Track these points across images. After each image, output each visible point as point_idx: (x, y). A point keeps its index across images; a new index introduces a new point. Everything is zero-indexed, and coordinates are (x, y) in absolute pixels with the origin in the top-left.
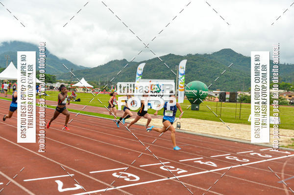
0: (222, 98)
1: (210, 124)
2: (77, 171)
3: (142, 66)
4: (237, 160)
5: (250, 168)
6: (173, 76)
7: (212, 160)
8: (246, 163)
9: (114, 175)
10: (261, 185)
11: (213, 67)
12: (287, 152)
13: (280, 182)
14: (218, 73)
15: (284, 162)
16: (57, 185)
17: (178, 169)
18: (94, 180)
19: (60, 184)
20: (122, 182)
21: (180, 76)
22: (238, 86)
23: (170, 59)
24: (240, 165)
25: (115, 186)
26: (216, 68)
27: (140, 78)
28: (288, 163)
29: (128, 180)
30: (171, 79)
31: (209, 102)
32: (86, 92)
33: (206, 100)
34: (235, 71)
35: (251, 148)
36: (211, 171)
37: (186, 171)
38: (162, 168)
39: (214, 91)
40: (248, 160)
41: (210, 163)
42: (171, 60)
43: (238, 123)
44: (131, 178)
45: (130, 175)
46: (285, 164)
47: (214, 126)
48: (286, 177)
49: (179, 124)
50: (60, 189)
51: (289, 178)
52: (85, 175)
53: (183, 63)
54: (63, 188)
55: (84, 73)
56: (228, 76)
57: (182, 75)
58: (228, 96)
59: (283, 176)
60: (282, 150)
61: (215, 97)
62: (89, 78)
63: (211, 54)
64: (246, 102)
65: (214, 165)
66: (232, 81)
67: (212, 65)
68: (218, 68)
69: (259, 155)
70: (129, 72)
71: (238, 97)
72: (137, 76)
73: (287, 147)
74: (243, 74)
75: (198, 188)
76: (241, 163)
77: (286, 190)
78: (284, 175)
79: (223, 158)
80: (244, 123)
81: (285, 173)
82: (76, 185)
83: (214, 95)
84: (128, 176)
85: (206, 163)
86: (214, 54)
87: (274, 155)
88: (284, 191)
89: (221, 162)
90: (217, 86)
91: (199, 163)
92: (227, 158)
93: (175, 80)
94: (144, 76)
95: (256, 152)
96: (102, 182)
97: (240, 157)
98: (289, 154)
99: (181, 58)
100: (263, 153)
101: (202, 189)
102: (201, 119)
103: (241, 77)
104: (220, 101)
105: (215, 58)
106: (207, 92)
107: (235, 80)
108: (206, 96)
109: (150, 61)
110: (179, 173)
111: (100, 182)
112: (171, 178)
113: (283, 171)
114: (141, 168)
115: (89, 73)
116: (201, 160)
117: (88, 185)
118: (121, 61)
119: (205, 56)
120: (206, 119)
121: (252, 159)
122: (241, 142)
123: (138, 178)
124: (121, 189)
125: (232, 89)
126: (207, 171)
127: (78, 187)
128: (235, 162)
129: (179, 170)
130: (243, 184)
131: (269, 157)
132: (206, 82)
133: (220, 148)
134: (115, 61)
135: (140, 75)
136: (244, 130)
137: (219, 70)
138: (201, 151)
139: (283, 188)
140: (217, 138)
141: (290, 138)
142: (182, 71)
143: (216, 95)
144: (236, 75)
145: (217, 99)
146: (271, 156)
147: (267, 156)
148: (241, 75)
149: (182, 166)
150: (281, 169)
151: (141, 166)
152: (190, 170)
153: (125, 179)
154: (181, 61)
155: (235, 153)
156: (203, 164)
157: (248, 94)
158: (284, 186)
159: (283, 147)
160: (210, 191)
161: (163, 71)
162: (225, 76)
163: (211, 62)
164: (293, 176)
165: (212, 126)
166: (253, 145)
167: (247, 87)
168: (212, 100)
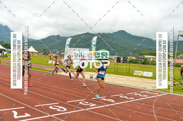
0: (119, 60)
2: (26, 105)
3: (69, 40)
4: (127, 98)
5: (134, 103)
6: (89, 46)
7: (112, 98)
8: (132, 100)
9: (51, 107)
11: (113, 41)
12: (156, 94)
13: (152, 111)
14: (116, 45)
15: (154, 99)
16: (13, 114)
17: (91, 104)
18: (38, 111)
19: (15, 113)
20: (55, 112)
21: (93, 46)
22: (128, 53)
23: (87, 35)
24: (128, 101)
25: (51, 114)
26: (115, 42)
27: (68, 47)
28: (157, 100)
29: (59, 110)
30: (88, 48)
32: (33, 55)
34: (127, 44)
35: (135, 91)
36: (111, 105)
37: (96, 105)
38: (80, 103)
39: (114, 56)
40: (133, 98)
41: (110, 100)
42: (88, 37)
43: (128, 76)
44: (61, 109)
45: (60, 107)
46: (155, 100)
48: (155, 108)
49: (92, 76)
50: (15, 117)
51: (157, 109)
52: (31, 107)
53: (95, 39)
54: (17, 116)
55: (32, 43)
57: (94, 45)
58: (122, 59)
59: (153, 108)
60: (153, 92)
61: (114, 60)
62: (35, 47)
63: (112, 33)
64: (133, 63)
65: (113, 101)
66: (124, 50)
68: (116, 42)
69: (140, 95)
70: (61, 43)
71: (128, 60)
72: (66, 46)
73: (156, 90)
74: (131, 46)
75: (103, 115)
76: (129, 100)
77: (155, 116)
78: (155, 107)
79: (118, 97)
80: (131, 76)
81: (155, 106)
82: (25, 114)
83: (114, 58)
84: (60, 108)
85: (108, 100)
86: (114, 33)
87: (149, 95)
88: (154, 117)
89: (117, 99)
91: (104, 100)
92: (121, 97)
93: (90, 49)
94: (71, 46)
95: (138, 93)
96: (43, 112)
97: (129, 96)
98: (158, 95)
99: (93, 35)
100: (142, 94)
101: (105, 116)
103: (130, 48)
105: (115, 36)
107: (126, 49)
109: (74, 36)
110: (91, 106)
111: (41, 112)
112: (86, 109)
113: (154, 104)
114: (68, 103)
115: (35, 43)
116: (105, 98)
117: (34, 114)
118: (56, 36)
119: (108, 35)
120: (108, 73)
121: (136, 97)
122: (129, 87)
123: (65, 110)
124: (54, 116)
125: (125, 55)
126: (109, 105)
127: (27, 115)
128: (126, 99)
129: (91, 105)
131: (146, 96)
133: (116, 91)
134: (52, 36)
135: (68, 45)
136: (131, 80)
138: (105, 92)
140: (115, 85)
142: (94, 43)
143: (115, 58)
144: (128, 47)
145: (116, 61)
146: (147, 96)
147: (144, 96)
149: (93, 102)
150: (153, 104)
151: (67, 102)
152: (98, 104)
153: (57, 110)
154: (94, 37)
155: (126, 94)
156: (106, 101)
157: (134, 58)
158: (155, 114)
159: (154, 90)
160: (110, 117)
161: (83, 43)
162: (121, 47)
163: (112, 38)
164: (160, 108)
165: (112, 77)
166: (136, 89)
167: (134, 54)
168: (113, 61)
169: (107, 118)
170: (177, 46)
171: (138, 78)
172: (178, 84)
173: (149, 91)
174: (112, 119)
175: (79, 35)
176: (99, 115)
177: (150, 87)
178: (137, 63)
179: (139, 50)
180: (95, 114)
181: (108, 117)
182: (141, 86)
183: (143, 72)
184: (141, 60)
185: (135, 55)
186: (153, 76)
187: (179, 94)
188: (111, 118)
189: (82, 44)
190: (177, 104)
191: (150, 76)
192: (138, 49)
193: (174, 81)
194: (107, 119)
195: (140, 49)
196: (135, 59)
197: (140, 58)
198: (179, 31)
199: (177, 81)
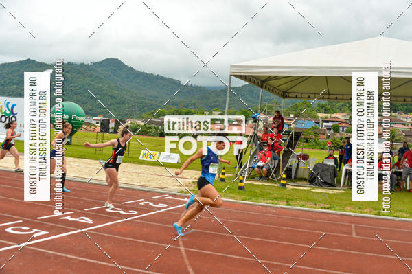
0: (105, 127)
1: (86, 163)
4: (122, 212)
5: (139, 223)
7: (87, 215)
8: (134, 215)
10: (151, 244)
11: (93, 83)
12: (185, 199)
14: (100, 93)
15: (182, 212)
17: (34, 230)
22: (128, 111)
23: (28, 67)
24: (125, 220)
26: (97, 85)
31: (87, 133)
33: (83, 130)
34: (125, 90)
35: (141, 195)
36: (84, 230)
37: (47, 233)
38: (9, 230)
39: (94, 118)
40: (136, 212)
41: (82, 219)
43: (125, 162)
47: (92, 166)
51: (187, 233)
56: (115, 97)
58: (112, 125)
60: (180, 197)
61: (96, 127)
65: (89, 221)
66: (119, 103)
67: (91, 81)
68: (100, 85)
69: (151, 204)
74: (134, 95)
75: (64, 255)
76: (126, 217)
77: (182, 248)
79: (103, 211)
80: (134, 162)
83: (94, 122)
86: (95, 64)
87: (170, 203)
88: (180, 250)
89: (100, 216)
90: (98, 110)
91: (67, 220)
95: (147, 201)
97: (126, 208)
99: (44, 67)
100: (156, 202)
101: (69, 256)
102: (75, 157)
103: (131, 99)
104: (101, 131)
105: (97, 71)
106: (84, 119)
107: (123, 103)
108: (82, 124)
110: (35, 235)
112: (22, 245)
116: (71, 215)
119: (81, 67)
120: (80, 157)
122: (128, 188)
125: (120, 115)
126: (79, 231)
128: (119, 216)
129: (36, 232)
130: (128, 244)
131: (164, 208)
132: (82, 104)
133: (99, 196)
136: (134, 171)
137: (102, 87)
138: (72, 202)
139: (179, 246)
140: (95, 184)
141: (190, 181)
143: (97, 123)
144: (125, 96)
145: (98, 129)
146: (166, 205)
147: (161, 205)
148: (132, 96)
149: (40, 226)
152: (53, 230)
155: (120, 203)
156: (73, 221)
157: (140, 122)
158: (181, 243)
159: (181, 192)
160: (81, 258)
161: (18, 84)
162: (111, 96)
163: (91, 76)
164: (193, 230)
165: (89, 166)
166: (144, 191)
167: (140, 113)
168: (92, 130)
169: (72, 262)
170: (228, 98)
171: (148, 166)
172: (230, 178)
173: (170, 195)
174: (85, 261)
175: (9, 64)
176: (55, 256)
177: (173, 186)
178: (148, 133)
179: (151, 106)
180: (46, 255)
181: (76, 259)
182: (154, 184)
183: (158, 152)
184: (156, 126)
185: (143, 115)
186: (180, 162)
187: (231, 197)
188: (84, 259)
189: (15, 86)
190: (227, 219)
191: (175, 162)
192: (150, 102)
193: (223, 171)
194: (73, 264)
195: (154, 103)
196: (142, 124)
197: (153, 122)
198: (232, 66)
199: (228, 172)
